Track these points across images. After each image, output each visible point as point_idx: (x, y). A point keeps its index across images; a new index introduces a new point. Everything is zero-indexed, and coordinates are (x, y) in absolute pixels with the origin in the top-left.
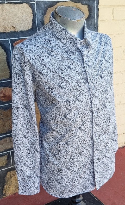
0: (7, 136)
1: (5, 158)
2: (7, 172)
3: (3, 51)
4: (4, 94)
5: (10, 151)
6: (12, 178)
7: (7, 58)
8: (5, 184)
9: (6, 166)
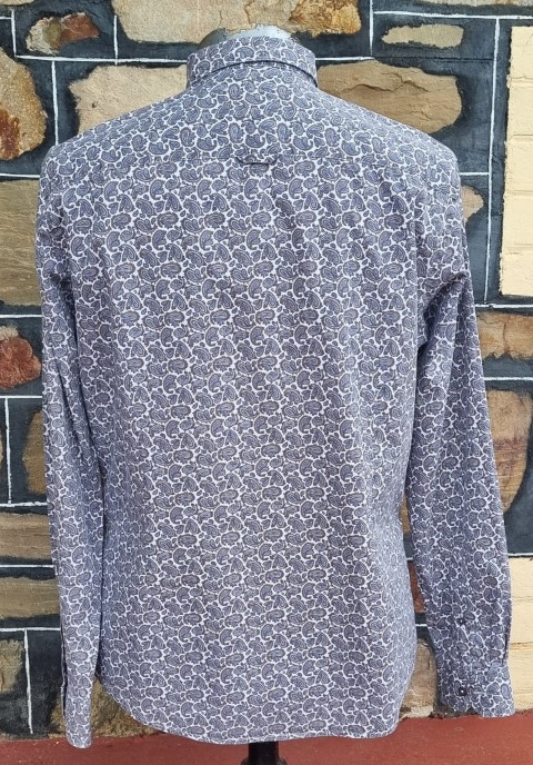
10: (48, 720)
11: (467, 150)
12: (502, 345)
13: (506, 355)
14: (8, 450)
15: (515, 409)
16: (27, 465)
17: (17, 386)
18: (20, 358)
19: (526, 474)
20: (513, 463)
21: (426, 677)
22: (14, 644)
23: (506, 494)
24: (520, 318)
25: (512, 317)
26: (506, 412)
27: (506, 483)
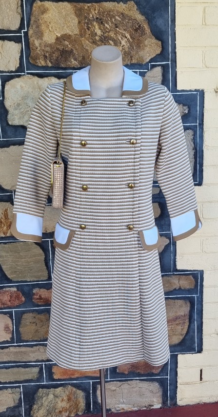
0: (40, 345)
1: (36, 370)
2: (39, 389)
3: (41, 251)
4: (40, 296)
5: (44, 363)
6: (44, 398)
7: (45, 258)
8: (34, 404)
9: (37, 380)
10: (30, 414)
11: (162, 225)
12: (178, 285)
13: (180, 289)
14: (14, 327)
15: (184, 306)
16: (21, 331)
17: (17, 306)
18: (18, 297)
19: (189, 326)
20: (184, 323)
21: (158, 394)
22: (18, 389)
23: (183, 333)
24: (184, 276)
25: (181, 276)
26: (181, 306)
27: (182, 329)
